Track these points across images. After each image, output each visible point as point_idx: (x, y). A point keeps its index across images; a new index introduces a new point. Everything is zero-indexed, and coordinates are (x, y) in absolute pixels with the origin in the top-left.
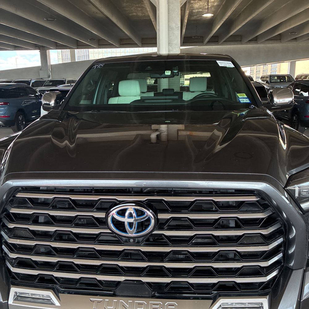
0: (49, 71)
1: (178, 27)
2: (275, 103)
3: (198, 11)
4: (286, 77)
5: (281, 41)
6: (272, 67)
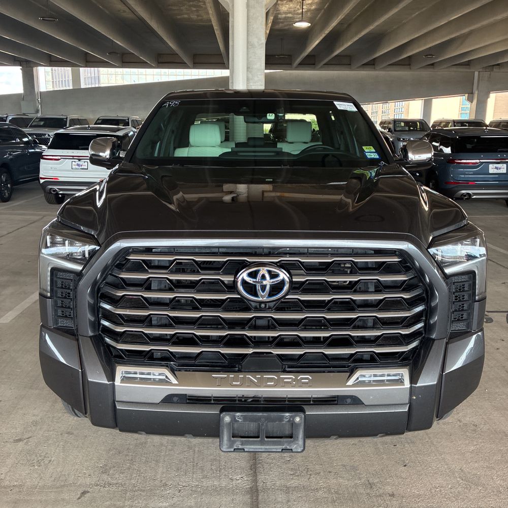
0: (37, 102)
1: (262, 44)
2: (410, 159)
3: (285, 17)
4: (418, 123)
5: (411, 67)
6: (396, 106)
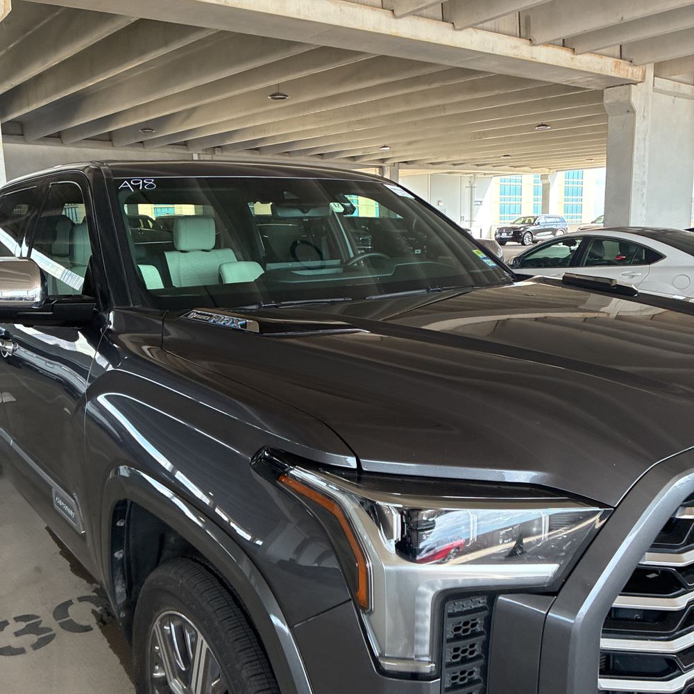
5: (115, 144)
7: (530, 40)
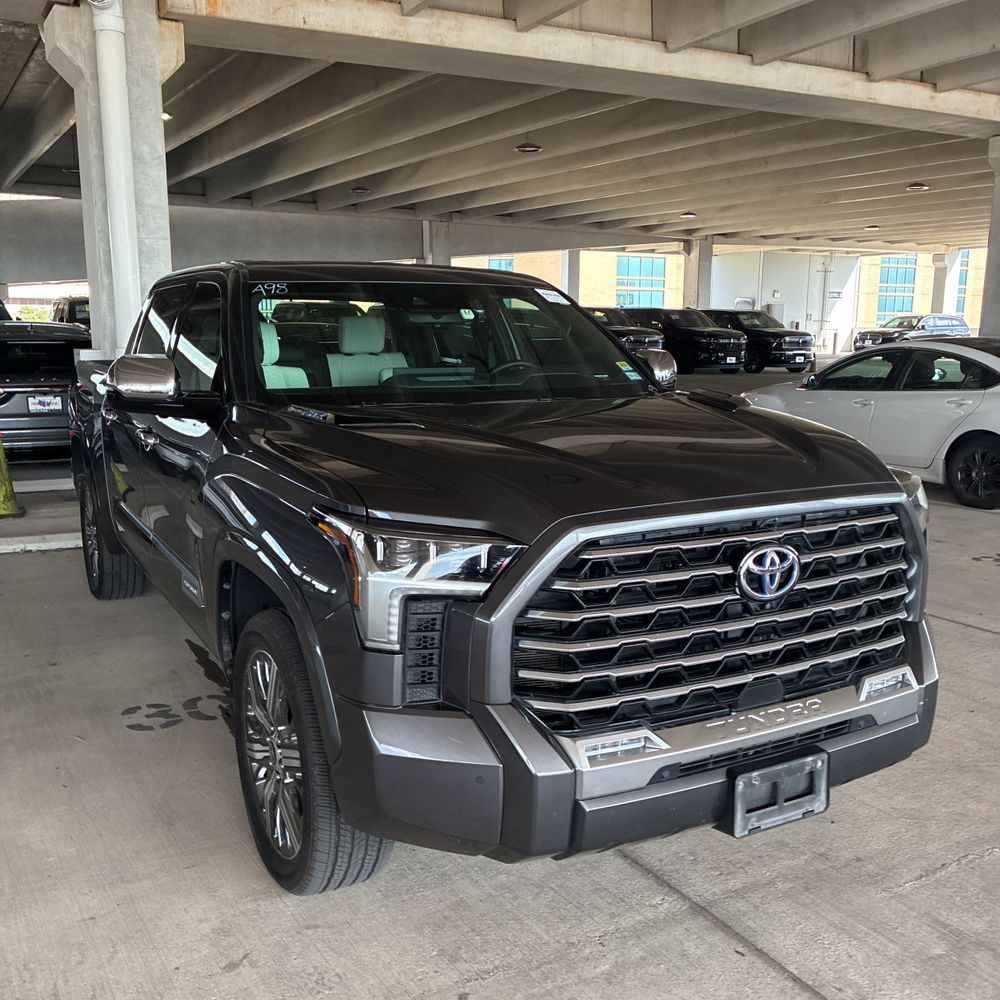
5: (320, 207)
7: (867, 73)
